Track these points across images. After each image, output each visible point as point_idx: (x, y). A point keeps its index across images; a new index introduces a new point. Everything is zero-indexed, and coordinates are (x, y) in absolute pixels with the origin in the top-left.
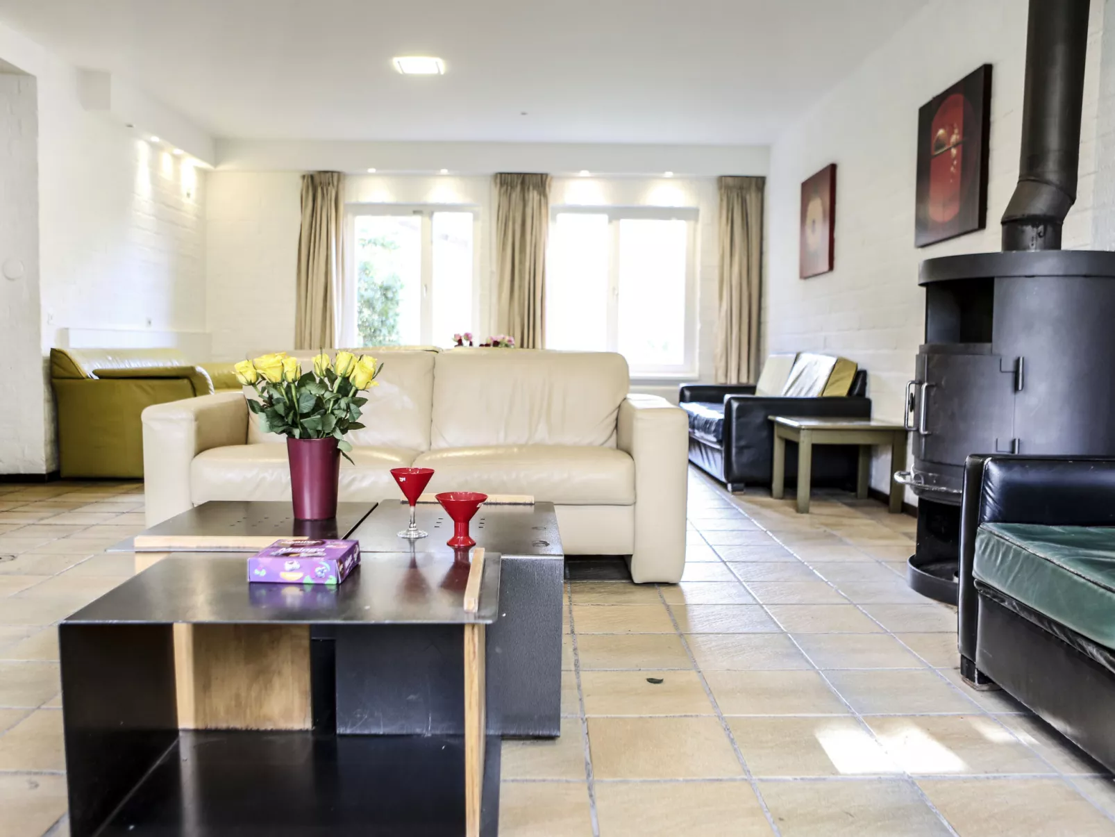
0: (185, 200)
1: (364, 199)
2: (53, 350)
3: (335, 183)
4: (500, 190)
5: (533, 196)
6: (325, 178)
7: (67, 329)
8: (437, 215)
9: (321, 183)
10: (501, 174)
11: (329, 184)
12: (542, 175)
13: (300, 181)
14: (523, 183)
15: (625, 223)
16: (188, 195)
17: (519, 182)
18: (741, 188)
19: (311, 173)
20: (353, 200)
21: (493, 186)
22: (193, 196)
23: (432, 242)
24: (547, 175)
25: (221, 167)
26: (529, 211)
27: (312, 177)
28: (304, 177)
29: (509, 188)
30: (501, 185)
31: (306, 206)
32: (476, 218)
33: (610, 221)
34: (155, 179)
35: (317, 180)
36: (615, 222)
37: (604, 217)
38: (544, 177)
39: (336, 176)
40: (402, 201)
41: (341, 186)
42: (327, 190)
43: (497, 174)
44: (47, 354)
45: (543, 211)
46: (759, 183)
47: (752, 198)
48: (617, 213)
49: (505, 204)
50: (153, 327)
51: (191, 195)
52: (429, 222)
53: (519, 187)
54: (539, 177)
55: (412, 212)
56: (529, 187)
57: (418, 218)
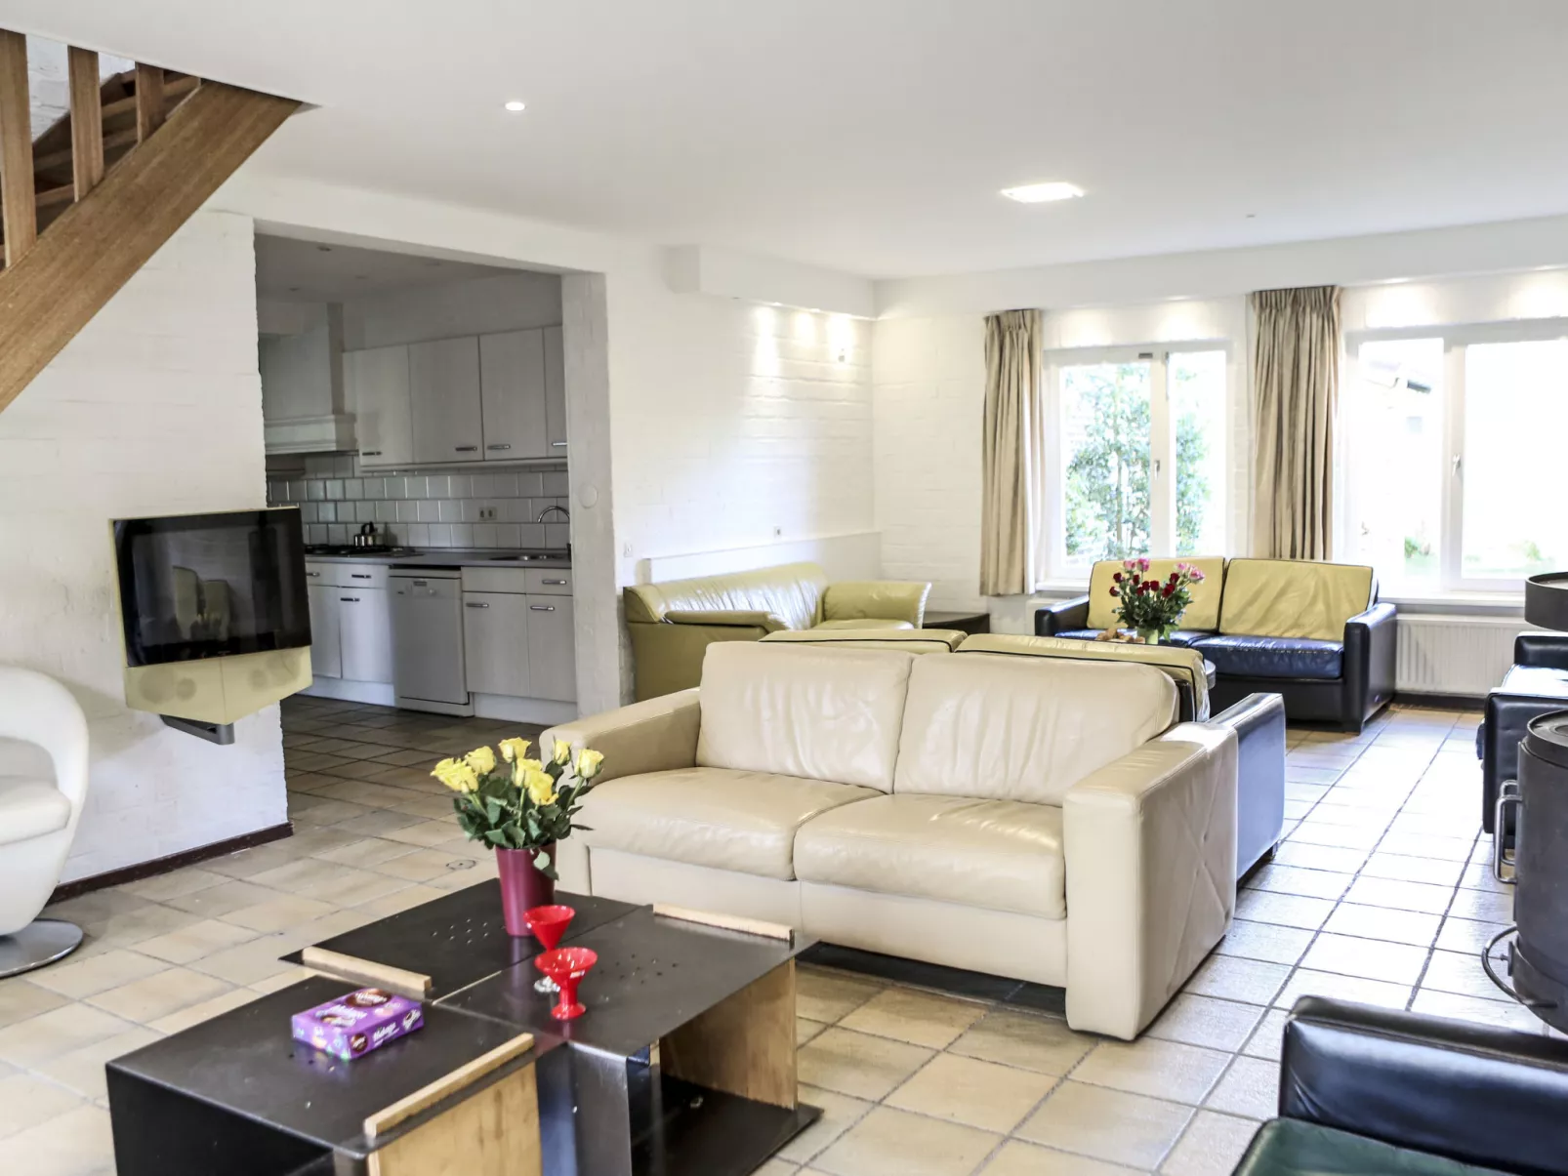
0: (837, 366)
1: (1071, 342)
2: (624, 588)
3: (1028, 324)
4: (1260, 317)
5: (1312, 322)
6: (1014, 320)
7: (649, 559)
8: (1174, 357)
9: (1009, 327)
10: (1261, 292)
11: (1020, 327)
12: (1324, 288)
13: (984, 325)
14: (1295, 301)
15: (1477, 352)
16: (842, 358)
17: (1290, 301)
19: (997, 314)
20: (1056, 345)
21: (1249, 310)
22: (849, 358)
23: (1167, 398)
24: (1333, 287)
25: (886, 316)
26: (1304, 345)
27: (998, 318)
28: (987, 319)
29: (1274, 311)
30: (1262, 308)
31: (992, 358)
32: (1229, 359)
33: (1447, 349)
34: (785, 351)
35: (1004, 321)
36: (1456, 351)
37: (1437, 343)
38: (1328, 291)
39: (1028, 315)
40: (1121, 341)
41: (1036, 328)
42: (1017, 334)
43: (1254, 293)
44: (619, 591)
45: (1328, 343)
48: (1458, 336)
49: (1267, 337)
50: (784, 538)
51: (846, 358)
52: (1164, 368)
53: (1289, 310)
54: (1321, 291)
55: (1137, 355)
56: (1304, 309)
57: (1146, 364)
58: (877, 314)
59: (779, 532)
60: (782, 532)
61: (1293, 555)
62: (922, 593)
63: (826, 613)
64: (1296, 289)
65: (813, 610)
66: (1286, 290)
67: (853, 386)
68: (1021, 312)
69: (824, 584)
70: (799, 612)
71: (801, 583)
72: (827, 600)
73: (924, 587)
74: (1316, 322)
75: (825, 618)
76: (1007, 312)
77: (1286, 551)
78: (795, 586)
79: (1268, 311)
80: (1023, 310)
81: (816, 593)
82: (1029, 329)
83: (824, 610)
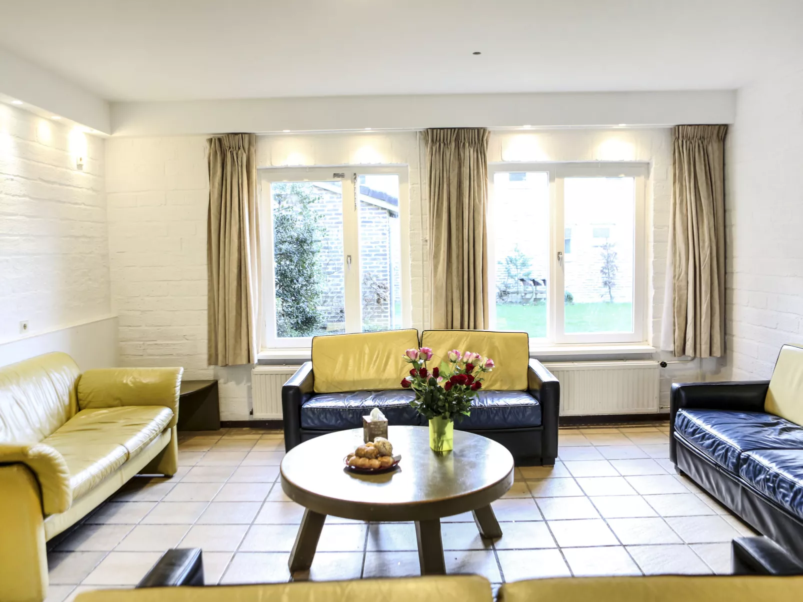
0: (76, 173)
1: (279, 162)
3: (246, 147)
4: (432, 149)
5: (469, 153)
6: (234, 142)
8: (361, 177)
9: (230, 148)
10: (433, 129)
11: (239, 148)
12: (478, 129)
13: (208, 145)
14: (457, 140)
15: (571, 183)
16: (80, 167)
17: (453, 139)
18: (702, 138)
19: (219, 136)
20: (267, 164)
21: (423, 143)
22: (86, 168)
24: (485, 130)
25: (117, 134)
26: (466, 171)
27: (220, 140)
28: (211, 140)
29: (442, 145)
30: (433, 141)
31: (215, 173)
33: (552, 179)
35: (226, 143)
36: (557, 182)
37: (544, 176)
38: (481, 132)
39: (246, 138)
40: (319, 164)
41: (252, 150)
42: (237, 154)
43: (427, 130)
45: (482, 170)
46: (722, 132)
47: (713, 148)
49: (438, 165)
50: (30, 333)
51: (84, 167)
52: (353, 185)
53: (453, 144)
54: (476, 131)
55: (332, 175)
56: (464, 143)
57: (340, 182)
58: (112, 130)
59: (25, 326)
60: (28, 326)
61: (462, 327)
62: (176, 378)
63: (81, 402)
64: (459, 129)
65: (66, 399)
66: (451, 129)
67: (90, 192)
68: (241, 135)
69: (75, 374)
70: (52, 405)
71: (52, 375)
72: (80, 389)
73: (177, 372)
74: (473, 155)
75: (79, 409)
76: (228, 134)
77: (457, 323)
78: (46, 380)
79: (438, 144)
80: (242, 134)
81: (68, 383)
82: (247, 152)
83: (78, 400)
